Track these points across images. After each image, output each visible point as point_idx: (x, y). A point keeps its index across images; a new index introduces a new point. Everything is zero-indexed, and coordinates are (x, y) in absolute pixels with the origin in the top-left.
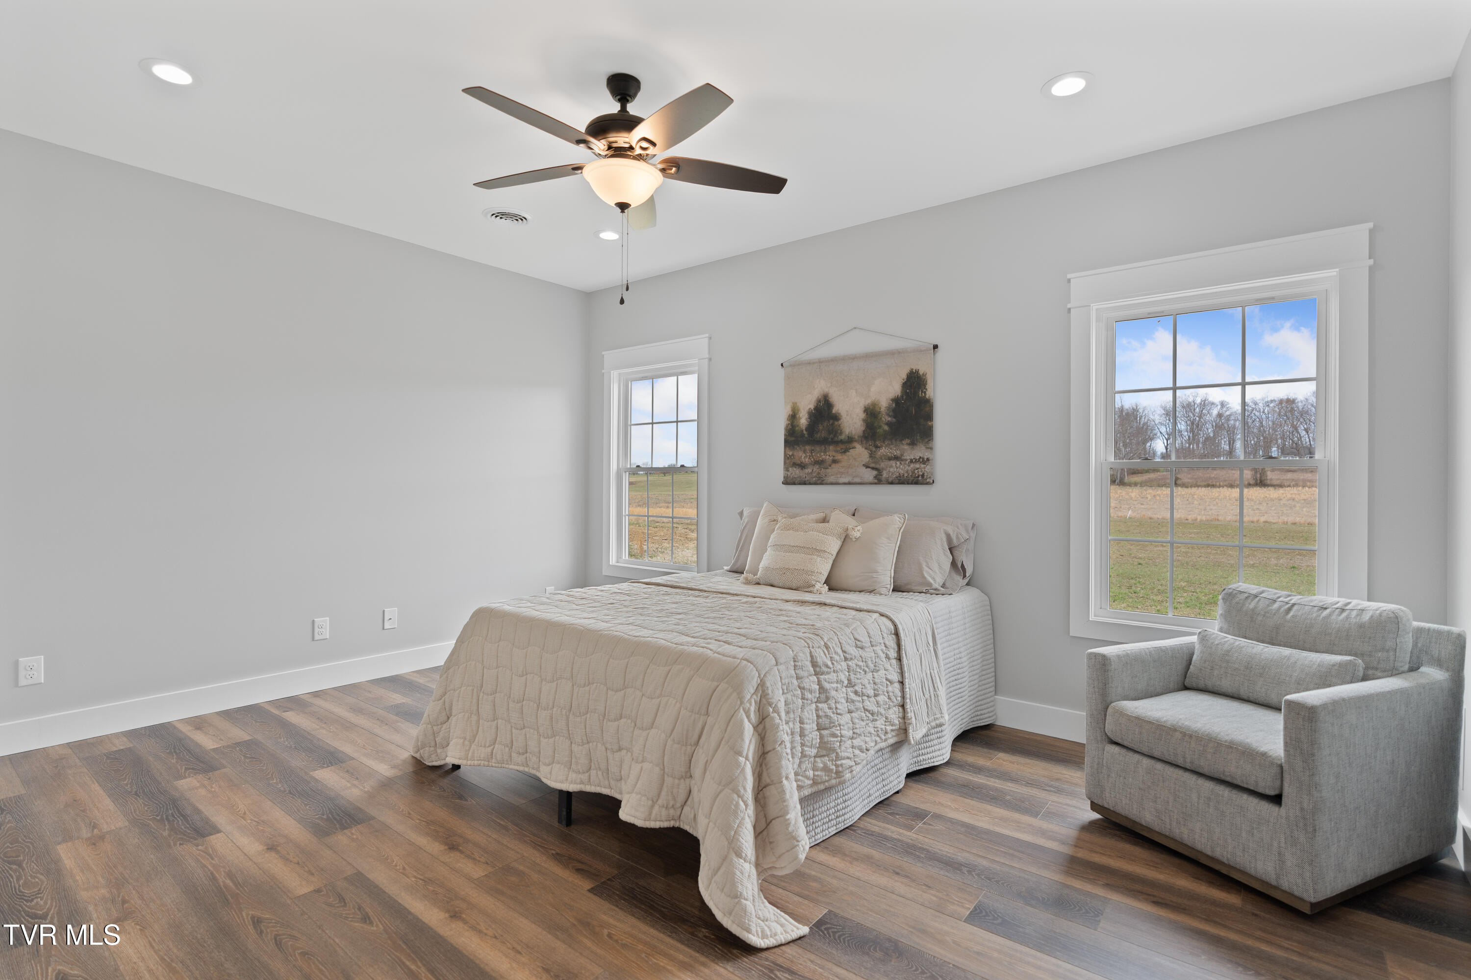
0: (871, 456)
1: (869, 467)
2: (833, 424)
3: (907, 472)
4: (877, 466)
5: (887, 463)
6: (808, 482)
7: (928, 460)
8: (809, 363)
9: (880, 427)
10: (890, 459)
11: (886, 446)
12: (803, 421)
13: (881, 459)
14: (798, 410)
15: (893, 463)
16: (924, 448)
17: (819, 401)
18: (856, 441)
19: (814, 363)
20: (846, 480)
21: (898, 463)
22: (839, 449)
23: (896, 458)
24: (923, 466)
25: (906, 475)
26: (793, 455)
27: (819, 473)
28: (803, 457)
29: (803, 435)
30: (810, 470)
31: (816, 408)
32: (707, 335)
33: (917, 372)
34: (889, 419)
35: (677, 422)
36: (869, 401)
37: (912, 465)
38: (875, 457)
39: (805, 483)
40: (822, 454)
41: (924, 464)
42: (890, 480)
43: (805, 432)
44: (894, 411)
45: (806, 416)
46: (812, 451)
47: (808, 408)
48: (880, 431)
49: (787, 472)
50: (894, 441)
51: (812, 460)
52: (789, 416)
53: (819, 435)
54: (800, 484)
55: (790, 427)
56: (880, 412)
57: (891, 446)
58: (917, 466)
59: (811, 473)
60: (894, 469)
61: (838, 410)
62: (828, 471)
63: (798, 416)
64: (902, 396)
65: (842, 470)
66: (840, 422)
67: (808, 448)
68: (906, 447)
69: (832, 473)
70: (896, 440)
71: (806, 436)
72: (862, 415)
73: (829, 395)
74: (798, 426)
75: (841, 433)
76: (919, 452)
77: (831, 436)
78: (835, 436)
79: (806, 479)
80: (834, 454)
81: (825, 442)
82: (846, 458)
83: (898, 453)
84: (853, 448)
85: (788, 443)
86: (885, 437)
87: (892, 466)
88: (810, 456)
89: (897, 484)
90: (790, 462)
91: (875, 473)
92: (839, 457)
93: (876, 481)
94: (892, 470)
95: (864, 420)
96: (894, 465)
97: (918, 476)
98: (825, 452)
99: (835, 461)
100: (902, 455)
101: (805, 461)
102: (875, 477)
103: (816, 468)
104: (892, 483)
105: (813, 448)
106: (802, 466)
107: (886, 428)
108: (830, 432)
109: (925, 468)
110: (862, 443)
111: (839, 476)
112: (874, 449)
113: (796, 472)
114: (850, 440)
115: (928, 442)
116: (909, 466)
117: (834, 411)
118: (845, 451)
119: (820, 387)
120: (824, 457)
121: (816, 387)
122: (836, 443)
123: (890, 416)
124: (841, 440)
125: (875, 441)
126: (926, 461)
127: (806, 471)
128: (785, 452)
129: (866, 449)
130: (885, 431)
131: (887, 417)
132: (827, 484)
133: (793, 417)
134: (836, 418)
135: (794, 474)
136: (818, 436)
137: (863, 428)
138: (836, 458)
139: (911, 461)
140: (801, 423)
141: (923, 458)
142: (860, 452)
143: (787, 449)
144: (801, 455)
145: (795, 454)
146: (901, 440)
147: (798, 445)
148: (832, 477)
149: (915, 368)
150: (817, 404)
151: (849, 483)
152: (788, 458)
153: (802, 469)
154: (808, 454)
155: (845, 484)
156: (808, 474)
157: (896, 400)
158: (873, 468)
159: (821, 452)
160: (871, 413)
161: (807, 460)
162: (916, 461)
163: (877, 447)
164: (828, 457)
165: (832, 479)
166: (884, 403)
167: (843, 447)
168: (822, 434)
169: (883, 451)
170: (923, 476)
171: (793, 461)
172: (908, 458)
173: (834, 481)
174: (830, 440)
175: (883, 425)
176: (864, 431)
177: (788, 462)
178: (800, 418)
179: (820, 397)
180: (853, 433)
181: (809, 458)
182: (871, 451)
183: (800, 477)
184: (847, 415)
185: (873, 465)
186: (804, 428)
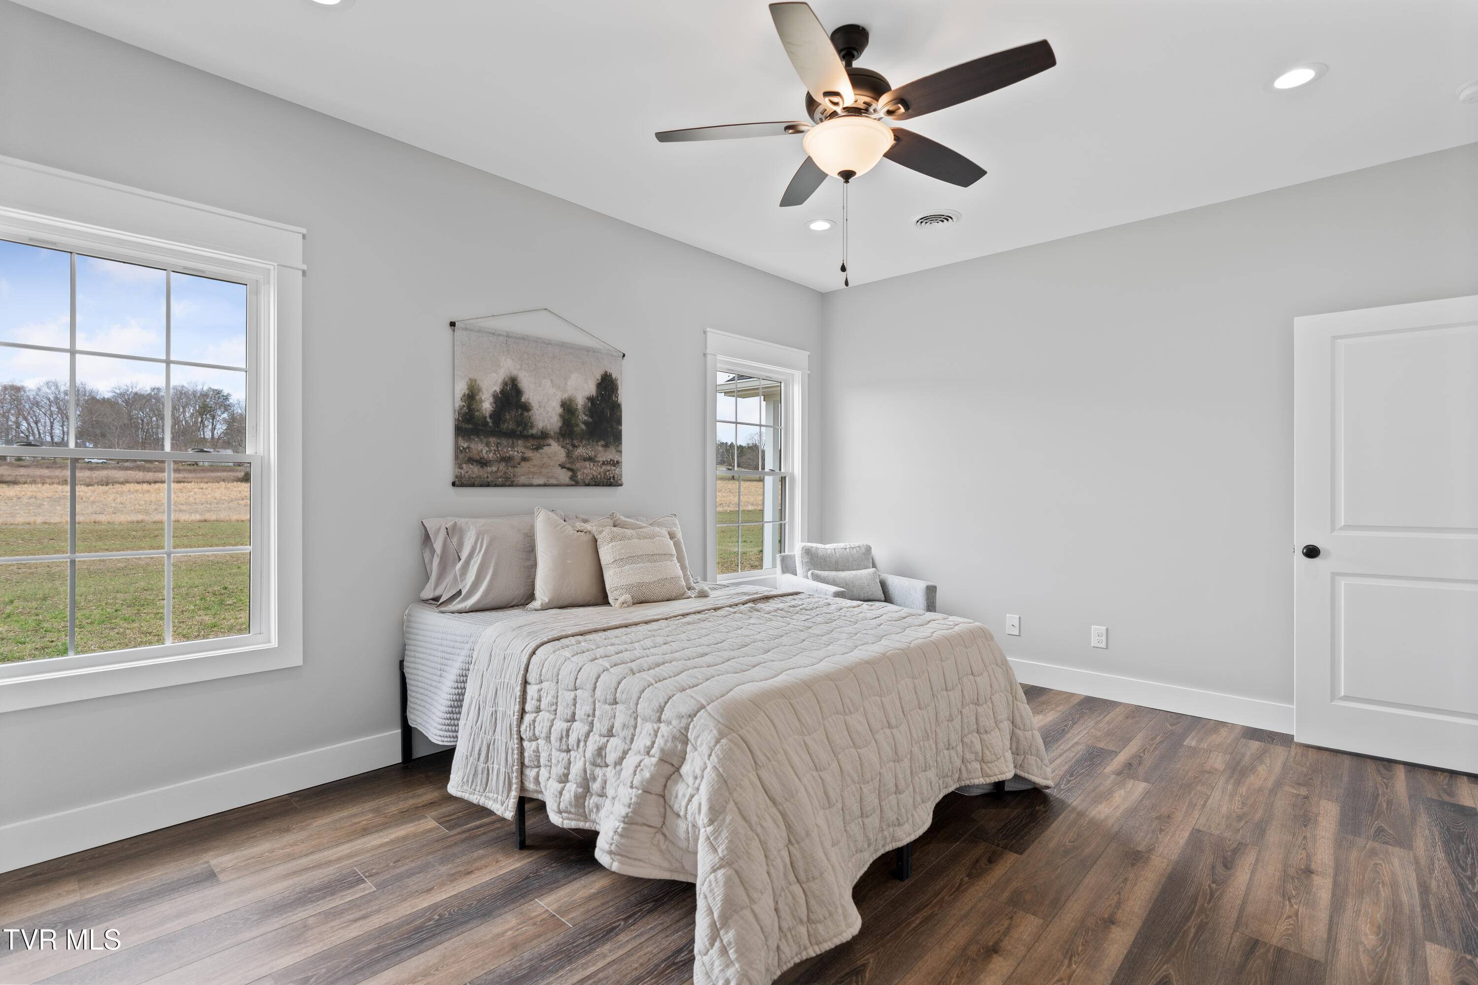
0: (569, 455)
1: (565, 468)
2: (522, 414)
3: (600, 474)
4: (573, 467)
5: (582, 464)
6: (493, 484)
7: (618, 462)
8: (493, 334)
9: (577, 425)
10: (585, 460)
11: (584, 446)
12: (487, 405)
13: (577, 459)
14: (479, 390)
15: (587, 464)
16: (614, 451)
17: (505, 384)
18: (551, 437)
19: (499, 335)
20: (541, 481)
21: (592, 464)
22: (529, 444)
23: (590, 459)
24: (613, 468)
25: (599, 477)
26: (468, 448)
27: (505, 473)
28: (484, 452)
29: (485, 424)
30: (494, 469)
31: (502, 392)
32: (304, 231)
33: (610, 375)
34: (586, 418)
35: (168, 362)
36: (565, 396)
37: (604, 467)
38: (572, 457)
39: (488, 485)
40: (510, 449)
41: (614, 466)
42: (587, 482)
43: (488, 420)
44: (590, 410)
45: (491, 400)
46: (497, 445)
47: (494, 390)
48: (577, 429)
49: (460, 470)
50: (591, 441)
51: (498, 455)
52: (464, 395)
53: (506, 425)
54: (481, 486)
55: (465, 410)
56: (576, 410)
57: (588, 447)
58: (608, 468)
59: (496, 472)
60: (588, 470)
61: (528, 399)
62: (516, 470)
63: (478, 397)
64: (597, 397)
65: (533, 470)
66: (530, 414)
67: (492, 440)
68: (600, 449)
69: (522, 472)
70: (593, 441)
71: (490, 424)
72: (559, 410)
73: (519, 379)
74: (478, 411)
75: (532, 427)
76: (610, 455)
77: (520, 428)
78: (524, 429)
79: (489, 480)
80: (523, 450)
81: (512, 435)
82: (538, 455)
83: (592, 454)
84: (548, 445)
85: (460, 431)
86: (582, 436)
87: (586, 468)
88: (495, 451)
89: (593, 486)
90: (462, 457)
91: (570, 474)
92: (529, 454)
93: (573, 483)
94: (586, 471)
95: (561, 416)
96: (588, 466)
97: (610, 479)
98: (513, 447)
99: (524, 459)
100: (596, 456)
101: (489, 457)
102: (571, 478)
103: (502, 466)
104: (588, 485)
105: (499, 441)
106: (483, 463)
107: (583, 427)
108: (519, 424)
109: (615, 470)
110: (558, 441)
111: (530, 476)
112: (571, 448)
113: (475, 470)
114: (544, 436)
115: (618, 446)
116: (601, 467)
117: (523, 400)
118: (538, 448)
119: (507, 367)
120: (511, 453)
121: (502, 365)
122: (526, 437)
123: (587, 415)
124: (532, 434)
125: (572, 440)
126: (616, 464)
127: (489, 469)
128: (456, 443)
129: (562, 447)
130: (582, 430)
131: (583, 416)
132: (517, 486)
133: (471, 397)
134: (526, 407)
135: (470, 472)
136: (504, 426)
137: (560, 424)
138: (526, 455)
139: (603, 463)
140: (484, 408)
141: (613, 461)
142: (555, 450)
143: (460, 439)
144: (480, 447)
145: (472, 446)
146: (597, 442)
147: (478, 435)
148: (523, 478)
149: (609, 371)
150: (504, 387)
151: (545, 485)
152: (461, 451)
153: (482, 467)
154: (492, 448)
155: (539, 485)
156: (491, 473)
157: (591, 399)
158: (569, 469)
159: (509, 447)
160: (568, 408)
161: (491, 455)
162: (607, 464)
163: (574, 446)
164: (516, 453)
165: (523, 480)
166: (580, 401)
167: (535, 443)
168: (509, 425)
169: (581, 451)
170: (614, 478)
171: (468, 455)
172: (601, 459)
173: (527, 482)
174: (518, 433)
175: (581, 424)
176: (561, 428)
177: (461, 456)
178: (481, 401)
179: (507, 379)
180: (549, 428)
181: (495, 454)
182: (568, 450)
183: (480, 477)
184: (540, 407)
185: (568, 465)
186: (488, 415)
